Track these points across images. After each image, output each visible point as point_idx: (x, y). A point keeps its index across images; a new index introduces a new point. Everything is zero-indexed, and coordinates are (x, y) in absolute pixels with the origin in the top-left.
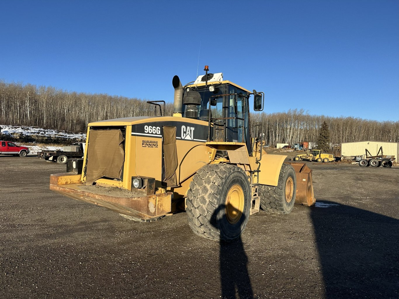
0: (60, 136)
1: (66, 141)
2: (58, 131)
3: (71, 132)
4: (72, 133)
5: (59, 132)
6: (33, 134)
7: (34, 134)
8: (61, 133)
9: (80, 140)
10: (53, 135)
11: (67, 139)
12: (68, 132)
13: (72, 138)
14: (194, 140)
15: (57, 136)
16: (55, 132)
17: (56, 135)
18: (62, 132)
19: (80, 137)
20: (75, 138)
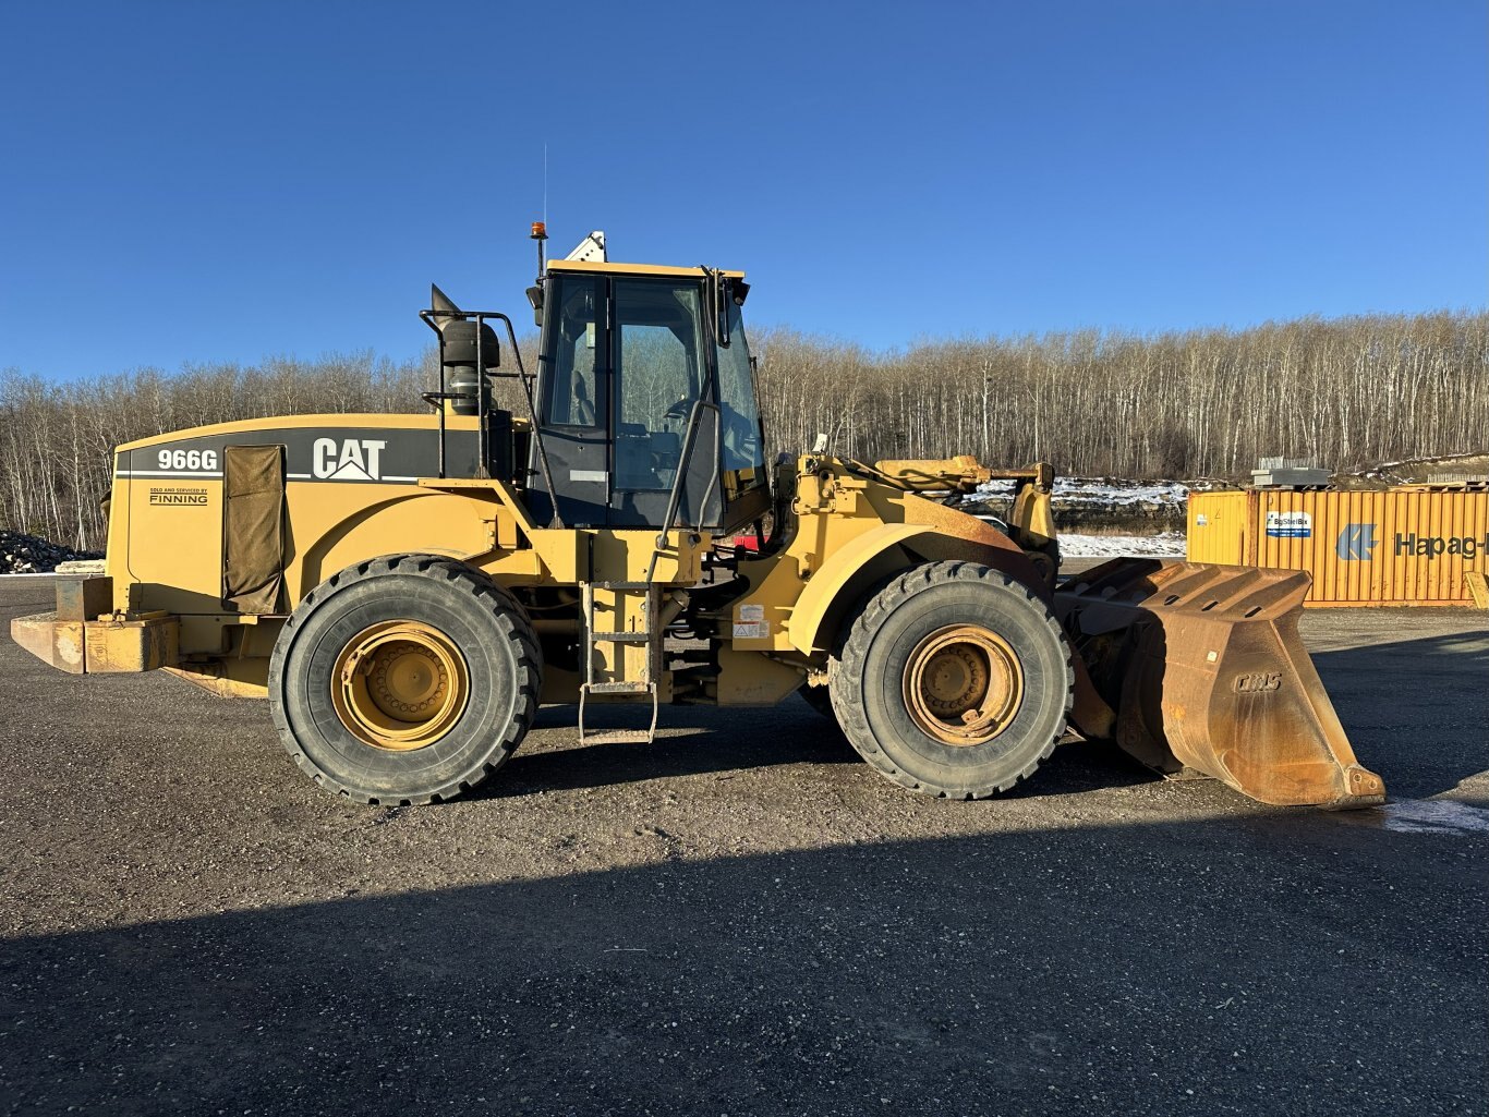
0: (1083, 499)
1: (1105, 512)
2: (1078, 480)
3: (1127, 482)
4: (1129, 485)
5: (1083, 485)
6: (993, 496)
7: (999, 496)
8: (1089, 488)
9: (1156, 508)
10: (1058, 496)
11: (1106, 505)
12: (1116, 481)
13: (1126, 502)
14: (384, 478)
15: (1070, 498)
16: (1070, 484)
17: (1068, 494)
18: (1092, 482)
19: (1158, 498)
20: (1138, 502)
